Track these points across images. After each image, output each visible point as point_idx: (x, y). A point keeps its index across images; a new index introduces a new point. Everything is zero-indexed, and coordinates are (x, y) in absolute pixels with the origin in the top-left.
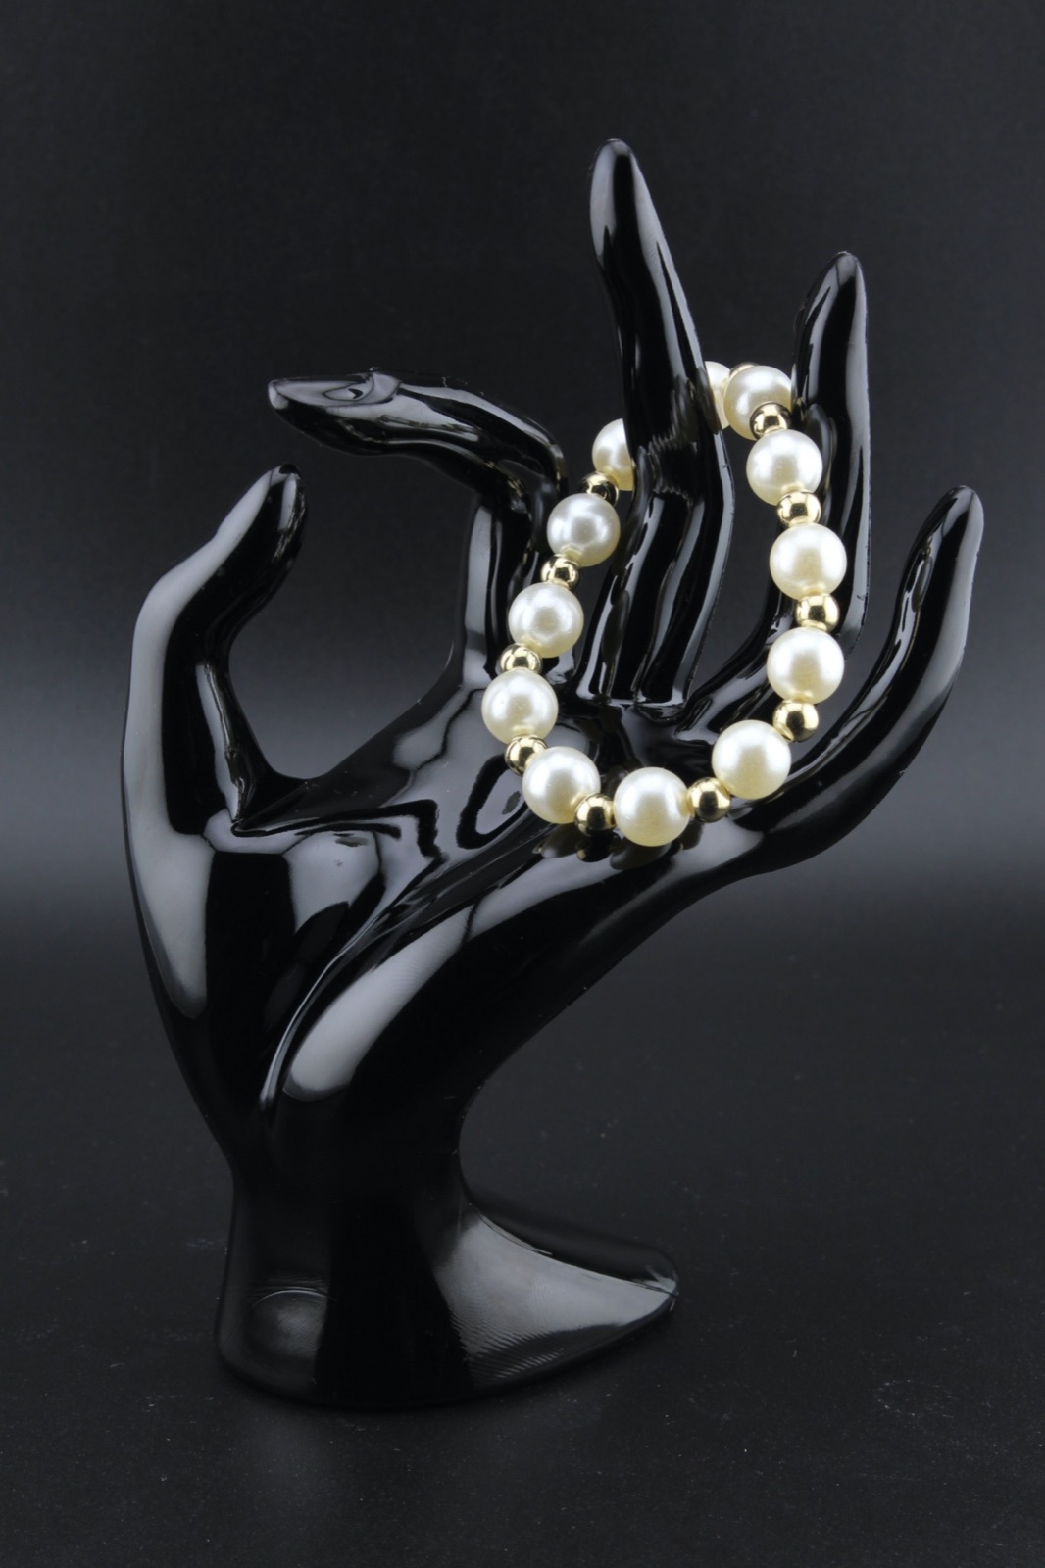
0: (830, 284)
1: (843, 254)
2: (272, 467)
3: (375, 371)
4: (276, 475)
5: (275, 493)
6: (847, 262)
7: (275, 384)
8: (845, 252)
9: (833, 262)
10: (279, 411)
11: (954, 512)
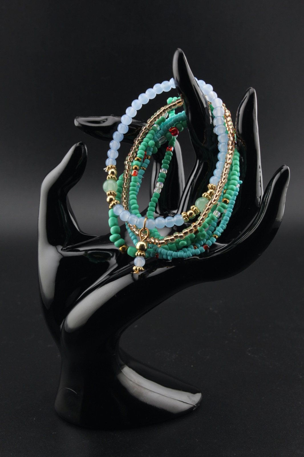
0: (247, 95)
1: (251, 88)
3: (112, 115)
8: (251, 87)
9: (249, 90)
10: (78, 127)
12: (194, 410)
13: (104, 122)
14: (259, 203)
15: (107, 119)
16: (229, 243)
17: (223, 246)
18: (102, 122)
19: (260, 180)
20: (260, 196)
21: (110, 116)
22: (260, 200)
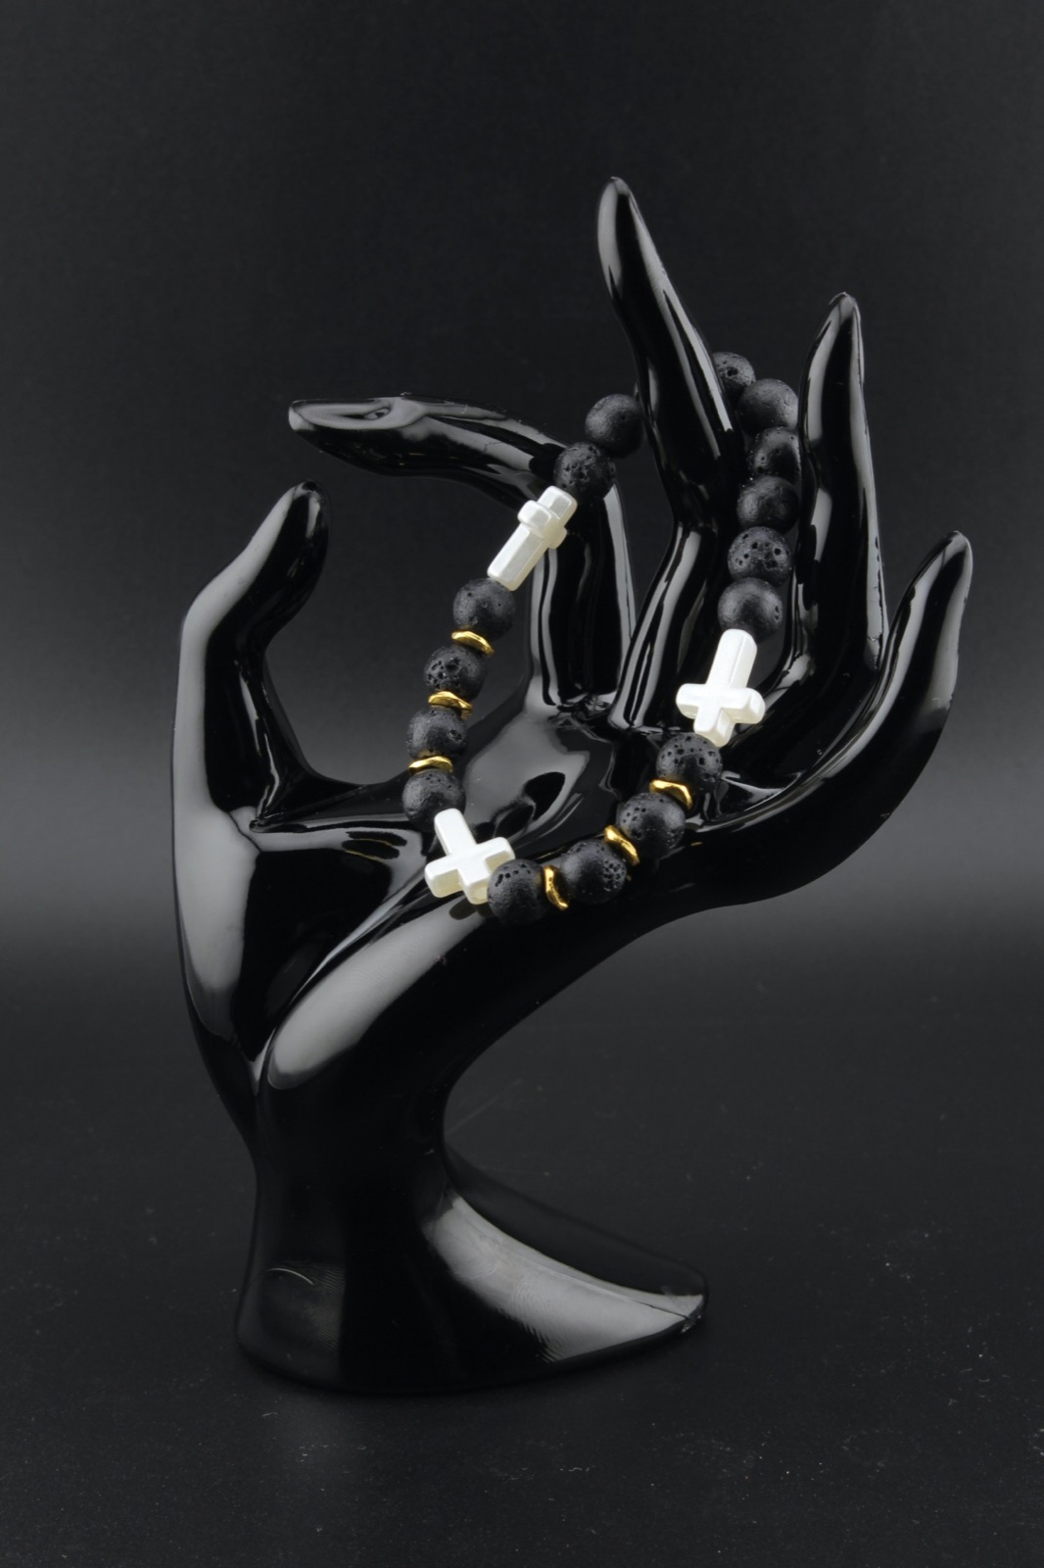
0: (833, 320)
1: (843, 296)
2: (295, 484)
3: (406, 395)
4: (300, 490)
5: (299, 509)
6: (849, 302)
7: (296, 406)
8: (846, 295)
9: (837, 302)
10: (301, 433)
11: (951, 550)
12: (684, 1330)
13: (380, 415)
14: (876, 658)
15: (389, 408)
16: (788, 784)
17: (768, 797)
18: (376, 417)
19: (877, 585)
20: (878, 635)
21: (399, 395)
22: (878, 647)
